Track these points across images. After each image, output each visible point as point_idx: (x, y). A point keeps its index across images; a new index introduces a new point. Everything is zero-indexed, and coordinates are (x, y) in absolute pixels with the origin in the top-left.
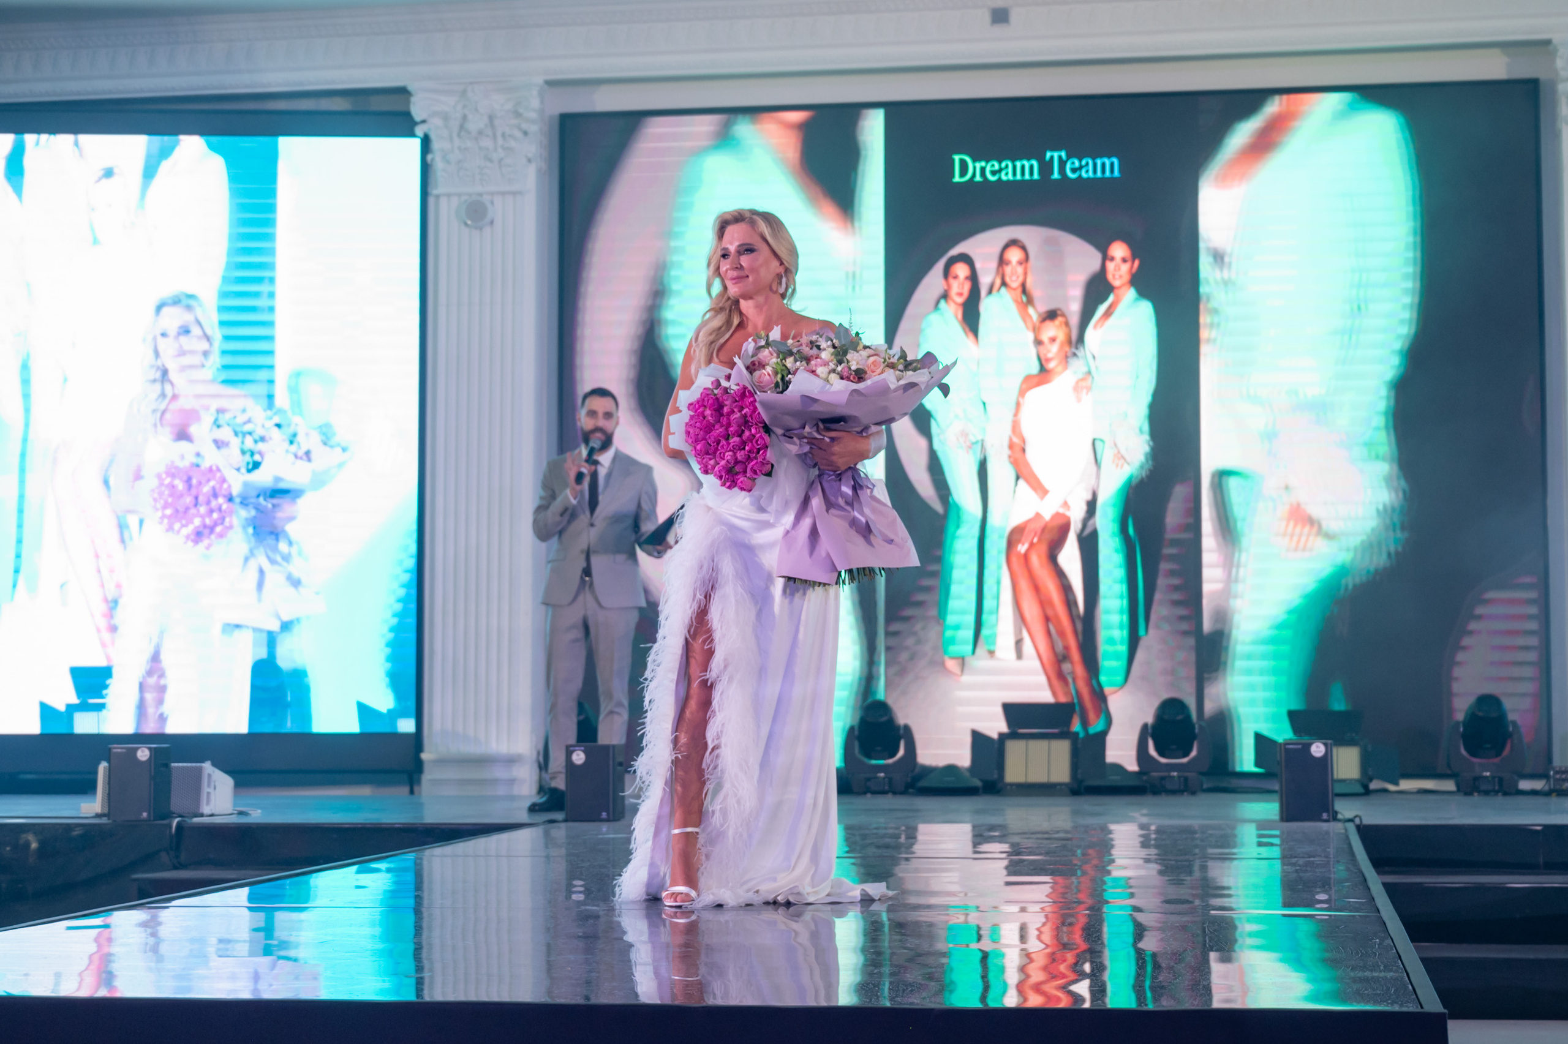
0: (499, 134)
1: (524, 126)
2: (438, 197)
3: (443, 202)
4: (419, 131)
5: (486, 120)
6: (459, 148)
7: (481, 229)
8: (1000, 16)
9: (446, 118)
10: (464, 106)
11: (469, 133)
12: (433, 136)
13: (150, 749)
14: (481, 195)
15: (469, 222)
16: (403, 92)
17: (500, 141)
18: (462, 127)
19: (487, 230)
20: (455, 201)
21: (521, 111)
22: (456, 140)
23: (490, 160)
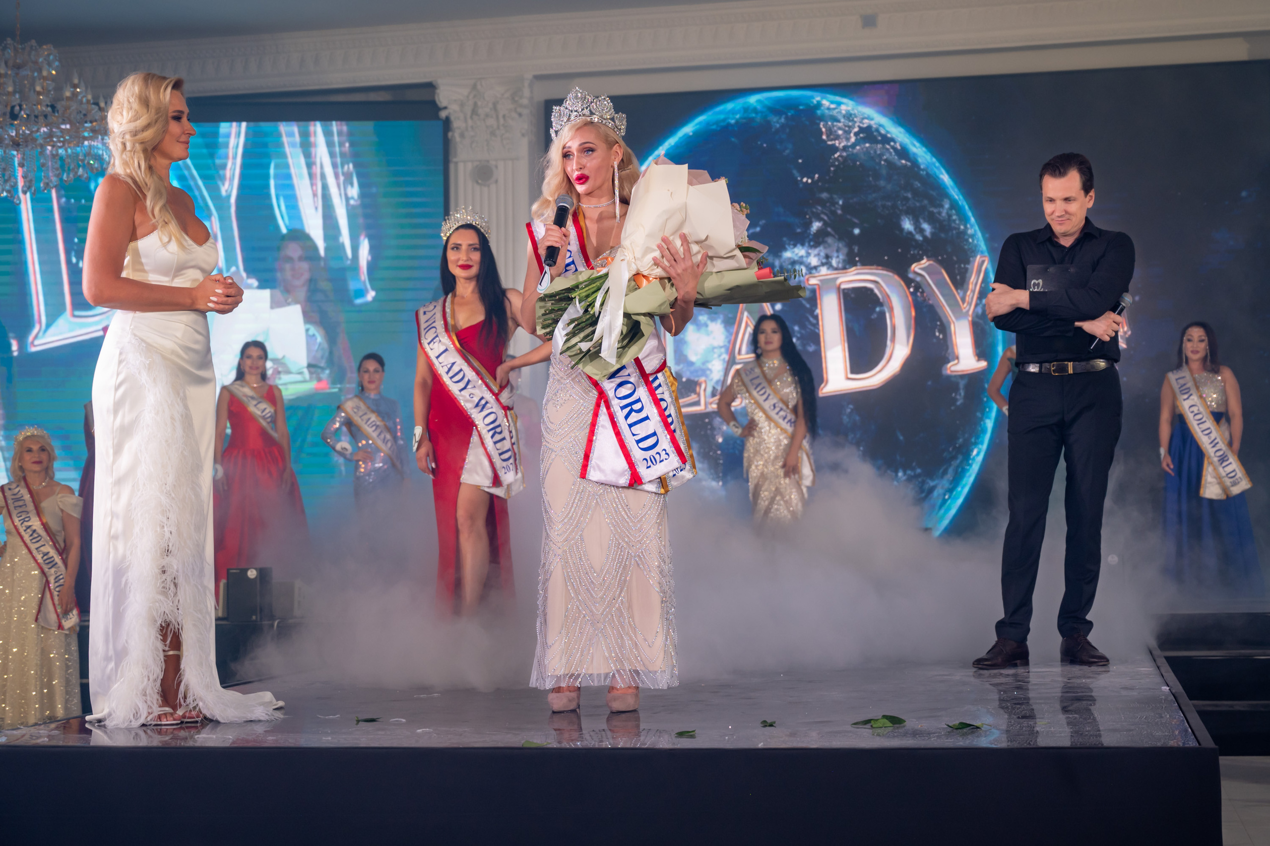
0: (501, 116)
1: (519, 110)
2: (456, 163)
3: (461, 166)
4: (443, 114)
5: (491, 105)
6: (472, 127)
7: (489, 186)
8: (869, 21)
9: (462, 105)
10: (475, 96)
11: (478, 115)
12: (452, 118)
13: (256, 569)
14: (488, 161)
15: (480, 181)
16: (430, 86)
17: (502, 121)
18: (474, 112)
19: (493, 187)
20: (470, 166)
21: (516, 99)
22: (470, 122)
23: (493, 134)
